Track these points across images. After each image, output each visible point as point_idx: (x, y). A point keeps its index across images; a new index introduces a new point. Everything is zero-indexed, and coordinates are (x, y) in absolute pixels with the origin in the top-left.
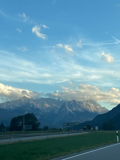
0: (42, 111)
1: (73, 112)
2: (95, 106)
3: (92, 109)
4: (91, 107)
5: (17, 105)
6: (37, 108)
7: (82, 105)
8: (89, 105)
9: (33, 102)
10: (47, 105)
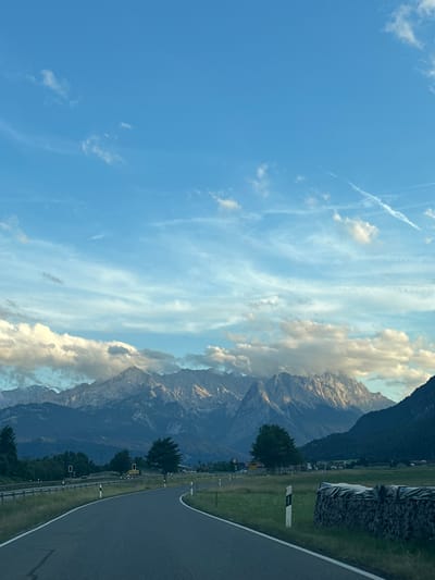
0: (187, 409)
1: (283, 408)
2: (349, 390)
3: (342, 398)
4: (339, 393)
5: (112, 394)
6: (172, 400)
7: (311, 388)
8: (331, 388)
9: (158, 385)
10: (203, 392)
